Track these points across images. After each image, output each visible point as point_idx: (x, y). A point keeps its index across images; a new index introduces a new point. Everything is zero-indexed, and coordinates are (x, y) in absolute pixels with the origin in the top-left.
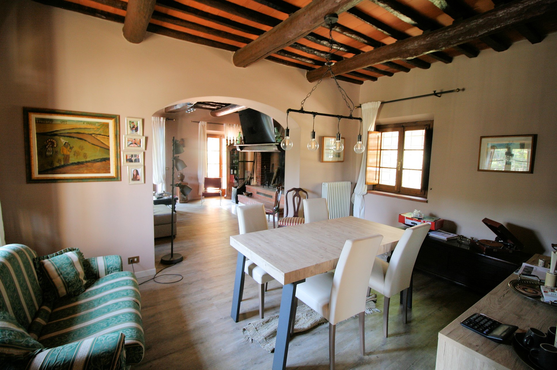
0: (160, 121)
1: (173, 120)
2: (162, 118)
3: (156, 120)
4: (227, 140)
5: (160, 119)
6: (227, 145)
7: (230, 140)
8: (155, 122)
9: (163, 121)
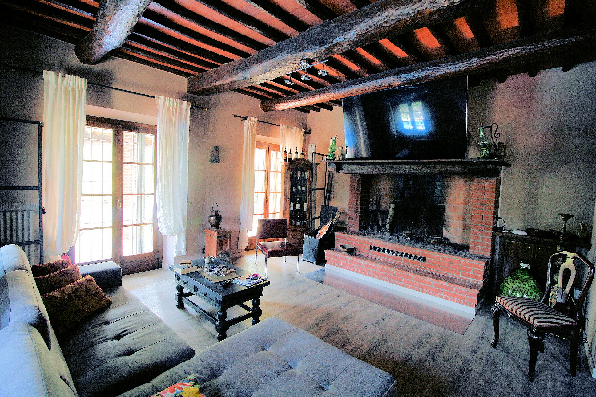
0: (181, 109)
1: (203, 108)
2: (185, 103)
3: (175, 105)
4: (285, 152)
5: (181, 103)
6: (285, 161)
7: (290, 153)
8: (171, 109)
9: (187, 110)
